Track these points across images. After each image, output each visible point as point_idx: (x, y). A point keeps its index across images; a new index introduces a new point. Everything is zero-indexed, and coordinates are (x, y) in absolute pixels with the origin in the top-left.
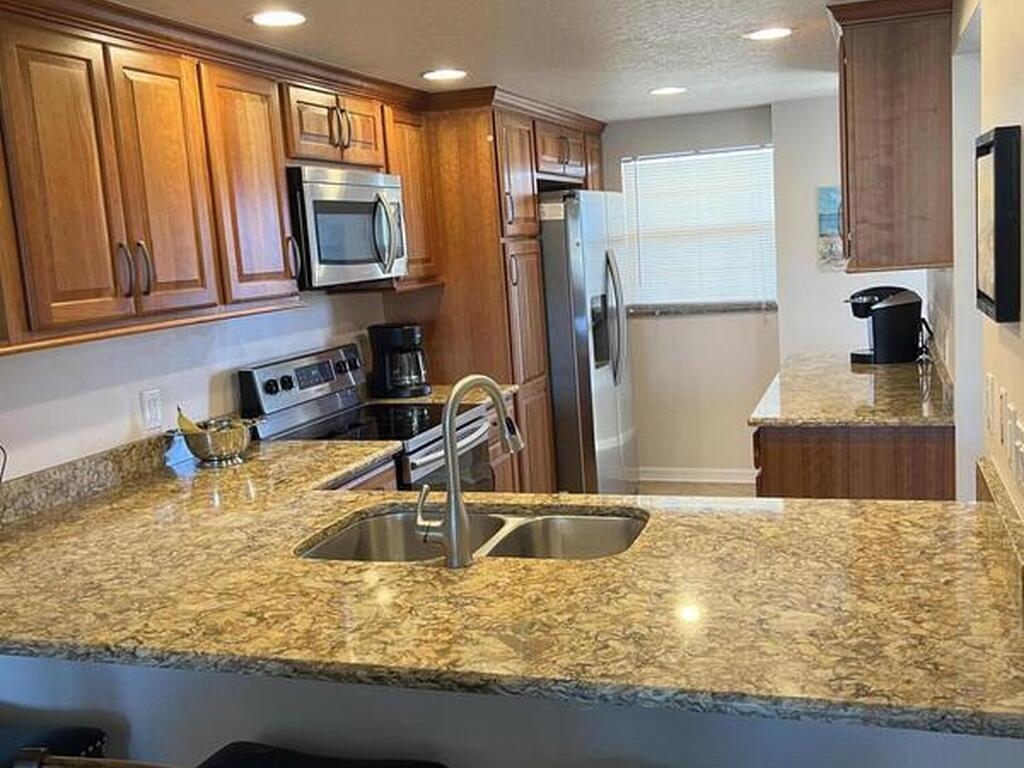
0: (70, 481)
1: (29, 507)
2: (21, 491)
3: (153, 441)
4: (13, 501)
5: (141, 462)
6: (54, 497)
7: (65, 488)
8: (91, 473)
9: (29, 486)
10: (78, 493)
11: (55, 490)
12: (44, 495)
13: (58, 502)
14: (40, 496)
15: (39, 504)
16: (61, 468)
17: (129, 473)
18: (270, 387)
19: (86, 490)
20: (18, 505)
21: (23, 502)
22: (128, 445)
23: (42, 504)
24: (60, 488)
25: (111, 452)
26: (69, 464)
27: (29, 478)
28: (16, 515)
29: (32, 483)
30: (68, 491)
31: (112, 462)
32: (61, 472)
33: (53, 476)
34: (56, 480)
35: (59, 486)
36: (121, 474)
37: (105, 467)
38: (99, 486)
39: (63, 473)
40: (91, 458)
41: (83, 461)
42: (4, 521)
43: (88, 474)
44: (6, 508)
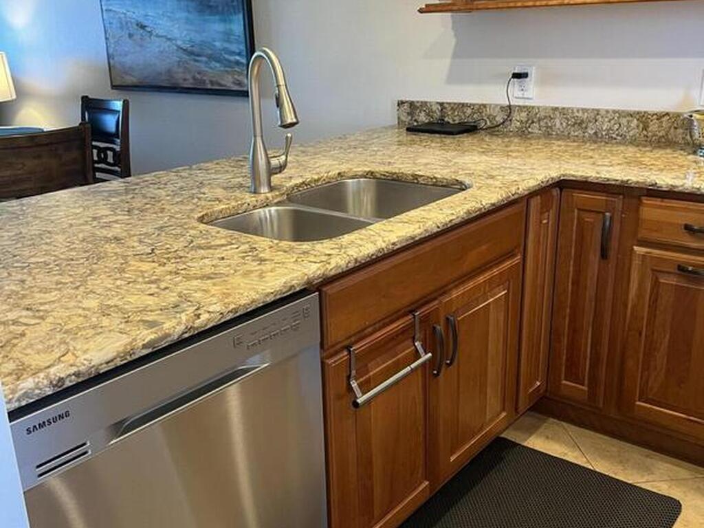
0: (590, 121)
1: (551, 127)
2: (547, 115)
4: (539, 120)
5: (672, 130)
6: (573, 129)
7: (584, 125)
8: (613, 122)
9: (554, 113)
10: (596, 133)
11: (575, 123)
12: (564, 124)
13: (576, 134)
14: (561, 124)
15: (559, 129)
16: (585, 110)
17: (654, 135)
19: (604, 133)
20: (542, 123)
21: (546, 123)
22: (662, 112)
23: (562, 130)
24: (580, 123)
25: (639, 113)
26: (593, 109)
27: (555, 110)
28: (540, 130)
29: (557, 113)
30: (586, 128)
31: (638, 120)
32: (584, 113)
33: (577, 114)
34: (577, 117)
35: (578, 122)
36: (645, 132)
37: (628, 122)
38: (617, 135)
39: (586, 114)
40: (615, 112)
41: (607, 111)
42: (530, 130)
43: (609, 122)
44: (533, 122)
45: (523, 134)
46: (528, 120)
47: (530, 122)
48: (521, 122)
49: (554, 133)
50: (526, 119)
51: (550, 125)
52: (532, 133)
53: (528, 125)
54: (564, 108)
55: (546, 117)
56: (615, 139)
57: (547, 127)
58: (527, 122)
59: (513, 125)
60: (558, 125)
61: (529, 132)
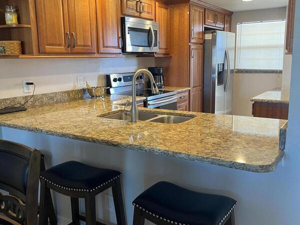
0: (54, 97)
1: (43, 102)
2: (40, 97)
3: (79, 90)
4: (38, 99)
6: (50, 100)
7: (53, 98)
8: (61, 96)
9: (43, 96)
10: (57, 100)
11: (50, 98)
12: (47, 100)
13: (51, 102)
14: (46, 100)
15: (45, 101)
16: (52, 93)
17: (72, 98)
18: (115, 80)
19: (59, 100)
20: (39, 101)
21: (41, 100)
22: (72, 90)
23: (46, 102)
24: (52, 98)
25: (67, 91)
26: (55, 93)
27: (43, 94)
29: (44, 96)
30: (54, 99)
31: (67, 94)
32: (52, 94)
33: (50, 95)
35: (51, 97)
36: (69, 97)
37: (65, 95)
38: (63, 100)
39: (53, 95)
40: (61, 92)
41: (59, 92)
42: (35, 104)
43: (60, 96)
44: (36, 101)
45: (33, 106)
46: (34, 100)
47: (35, 101)
48: (32, 102)
49: (44, 103)
50: (33, 100)
51: (42, 100)
52: (36, 105)
53: (34, 102)
54: (46, 94)
55: (40, 98)
56: (62, 101)
57: (41, 102)
58: (34, 101)
59: (29, 103)
60: (45, 100)
61: (35, 105)
